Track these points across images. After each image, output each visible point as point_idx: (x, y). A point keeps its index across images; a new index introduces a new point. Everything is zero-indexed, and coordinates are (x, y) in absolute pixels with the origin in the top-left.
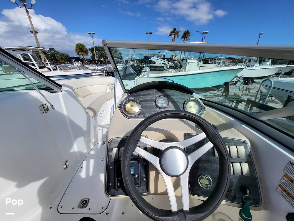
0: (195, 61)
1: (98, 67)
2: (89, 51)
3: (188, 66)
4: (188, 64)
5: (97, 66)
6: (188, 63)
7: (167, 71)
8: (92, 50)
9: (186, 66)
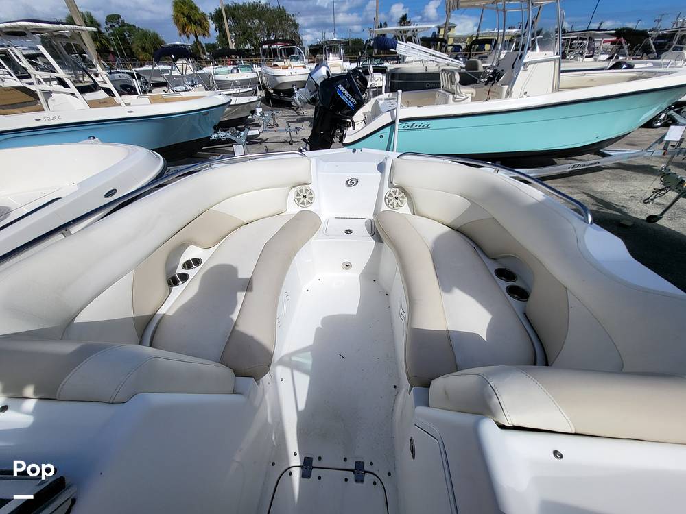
0: (550, 54)
1: (238, 72)
2: (210, 21)
4: (522, 68)
5: (235, 71)
6: (525, 64)
7: (451, 96)
9: (517, 76)
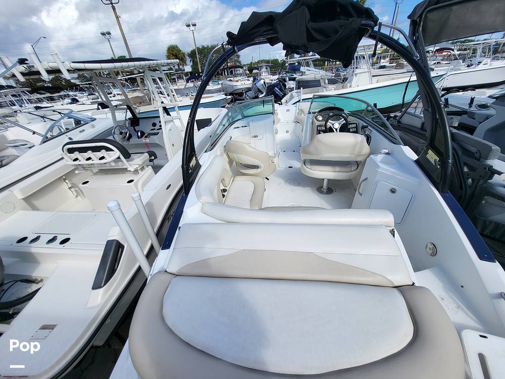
0: (366, 70)
2: (187, 57)
3: (355, 79)
4: (355, 76)
7: (325, 89)
8: (192, 55)
9: (353, 79)
